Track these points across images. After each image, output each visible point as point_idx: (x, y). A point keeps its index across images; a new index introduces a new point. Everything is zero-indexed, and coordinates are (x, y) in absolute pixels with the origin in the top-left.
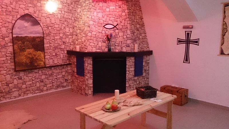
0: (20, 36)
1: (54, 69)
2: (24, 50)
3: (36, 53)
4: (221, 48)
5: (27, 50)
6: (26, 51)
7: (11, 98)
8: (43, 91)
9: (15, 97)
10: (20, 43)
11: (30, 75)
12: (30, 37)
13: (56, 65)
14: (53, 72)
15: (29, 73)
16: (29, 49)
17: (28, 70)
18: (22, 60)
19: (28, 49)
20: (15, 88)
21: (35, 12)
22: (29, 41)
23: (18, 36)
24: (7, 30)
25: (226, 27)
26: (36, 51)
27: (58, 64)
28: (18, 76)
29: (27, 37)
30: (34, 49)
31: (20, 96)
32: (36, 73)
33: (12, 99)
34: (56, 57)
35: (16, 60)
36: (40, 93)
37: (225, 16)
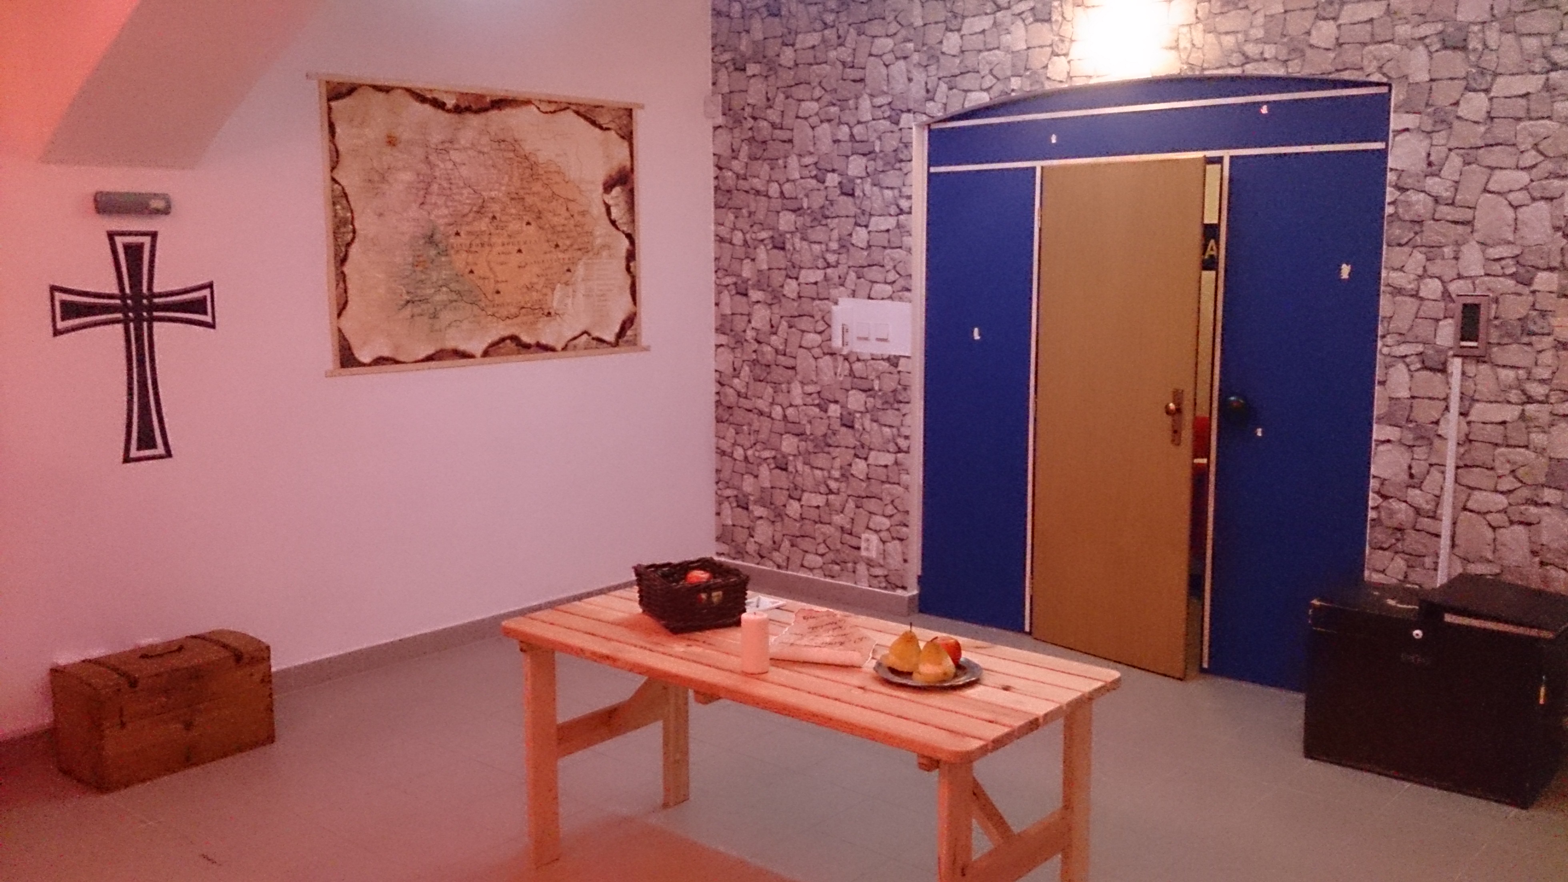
4: (340, 330)
25: (349, 214)
37: (337, 151)
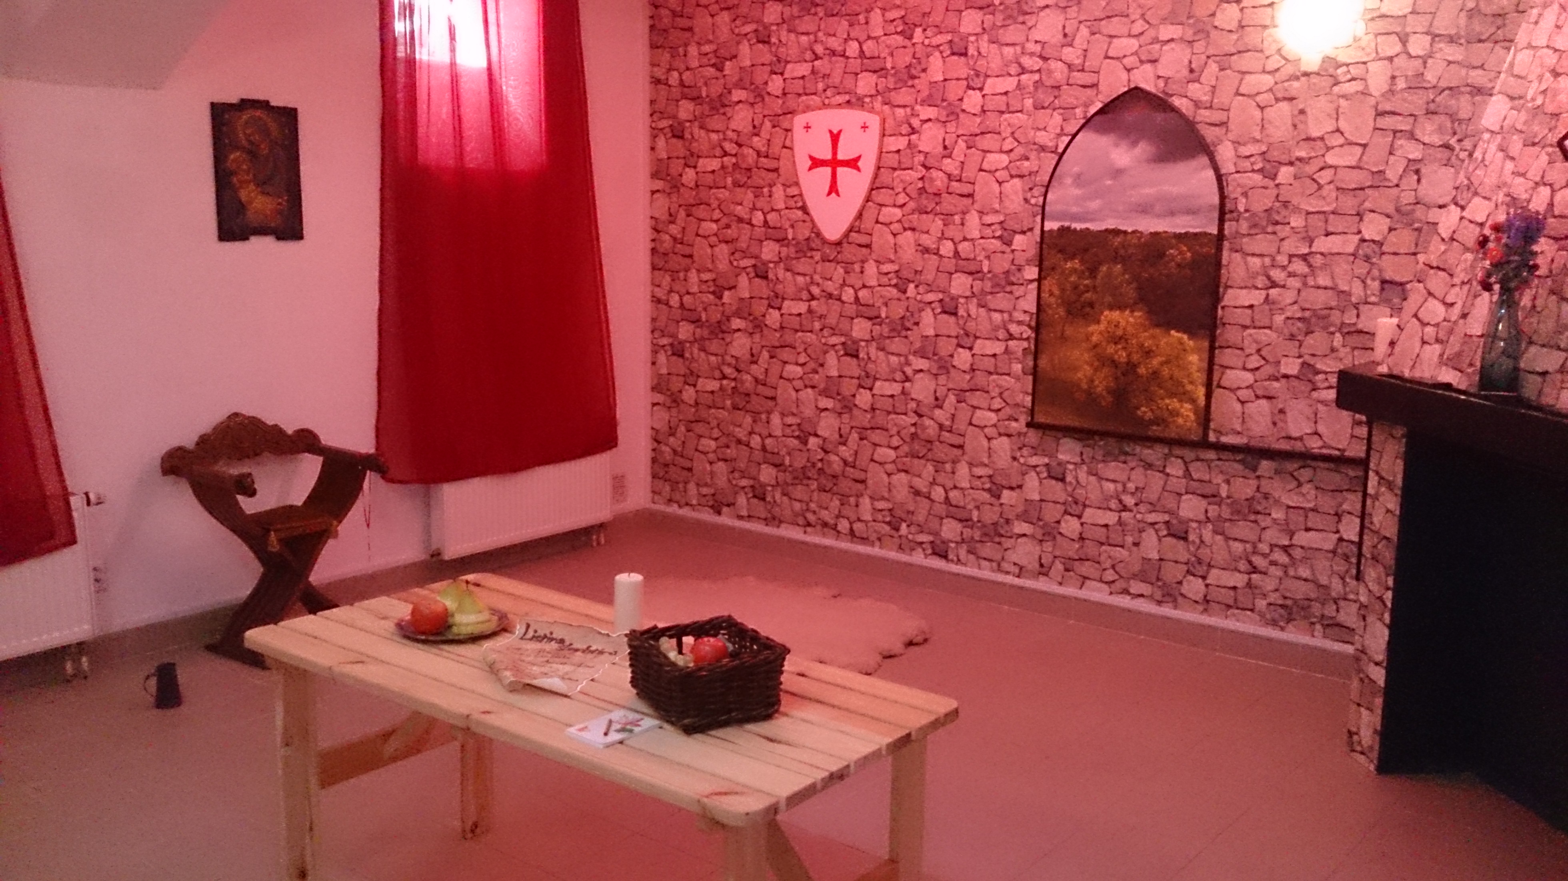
0: (1078, 226)
1: (1277, 472)
2: (1091, 312)
3: (1153, 337)
5: (1106, 313)
6: (1098, 322)
7: (1005, 566)
8: (1180, 599)
9: (1021, 568)
10: (1075, 270)
11: (1113, 470)
12: (1134, 232)
13: (1298, 446)
14: (1266, 496)
15: (1108, 456)
16: (1121, 307)
17: (1104, 435)
18: (1076, 369)
19: (1111, 308)
20: (1024, 517)
21: (1194, 74)
22: (1124, 260)
23: (1069, 228)
24: (1029, 195)
26: (1158, 325)
27: (1314, 445)
28: (1050, 457)
29: (1116, 232)
30: (1150, 312)
31: (1046, 574)
32: (1149, 466)
33: (1008, 573)
34: (1304, 387)
35: (1043, 362)
36: (1159, 603)
